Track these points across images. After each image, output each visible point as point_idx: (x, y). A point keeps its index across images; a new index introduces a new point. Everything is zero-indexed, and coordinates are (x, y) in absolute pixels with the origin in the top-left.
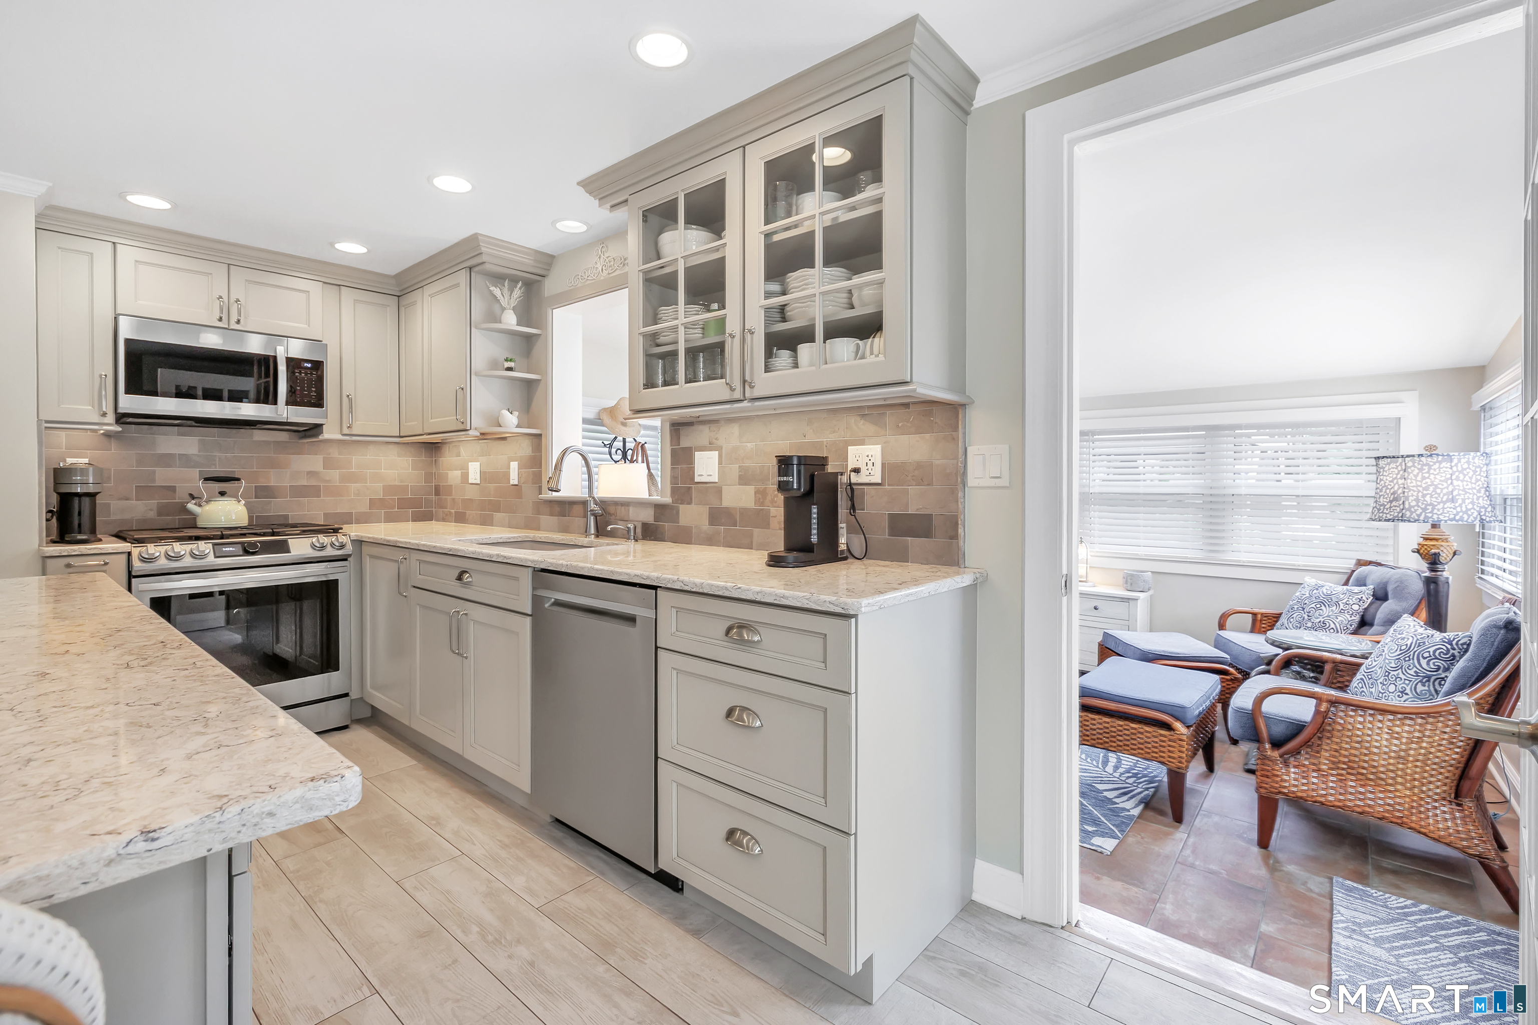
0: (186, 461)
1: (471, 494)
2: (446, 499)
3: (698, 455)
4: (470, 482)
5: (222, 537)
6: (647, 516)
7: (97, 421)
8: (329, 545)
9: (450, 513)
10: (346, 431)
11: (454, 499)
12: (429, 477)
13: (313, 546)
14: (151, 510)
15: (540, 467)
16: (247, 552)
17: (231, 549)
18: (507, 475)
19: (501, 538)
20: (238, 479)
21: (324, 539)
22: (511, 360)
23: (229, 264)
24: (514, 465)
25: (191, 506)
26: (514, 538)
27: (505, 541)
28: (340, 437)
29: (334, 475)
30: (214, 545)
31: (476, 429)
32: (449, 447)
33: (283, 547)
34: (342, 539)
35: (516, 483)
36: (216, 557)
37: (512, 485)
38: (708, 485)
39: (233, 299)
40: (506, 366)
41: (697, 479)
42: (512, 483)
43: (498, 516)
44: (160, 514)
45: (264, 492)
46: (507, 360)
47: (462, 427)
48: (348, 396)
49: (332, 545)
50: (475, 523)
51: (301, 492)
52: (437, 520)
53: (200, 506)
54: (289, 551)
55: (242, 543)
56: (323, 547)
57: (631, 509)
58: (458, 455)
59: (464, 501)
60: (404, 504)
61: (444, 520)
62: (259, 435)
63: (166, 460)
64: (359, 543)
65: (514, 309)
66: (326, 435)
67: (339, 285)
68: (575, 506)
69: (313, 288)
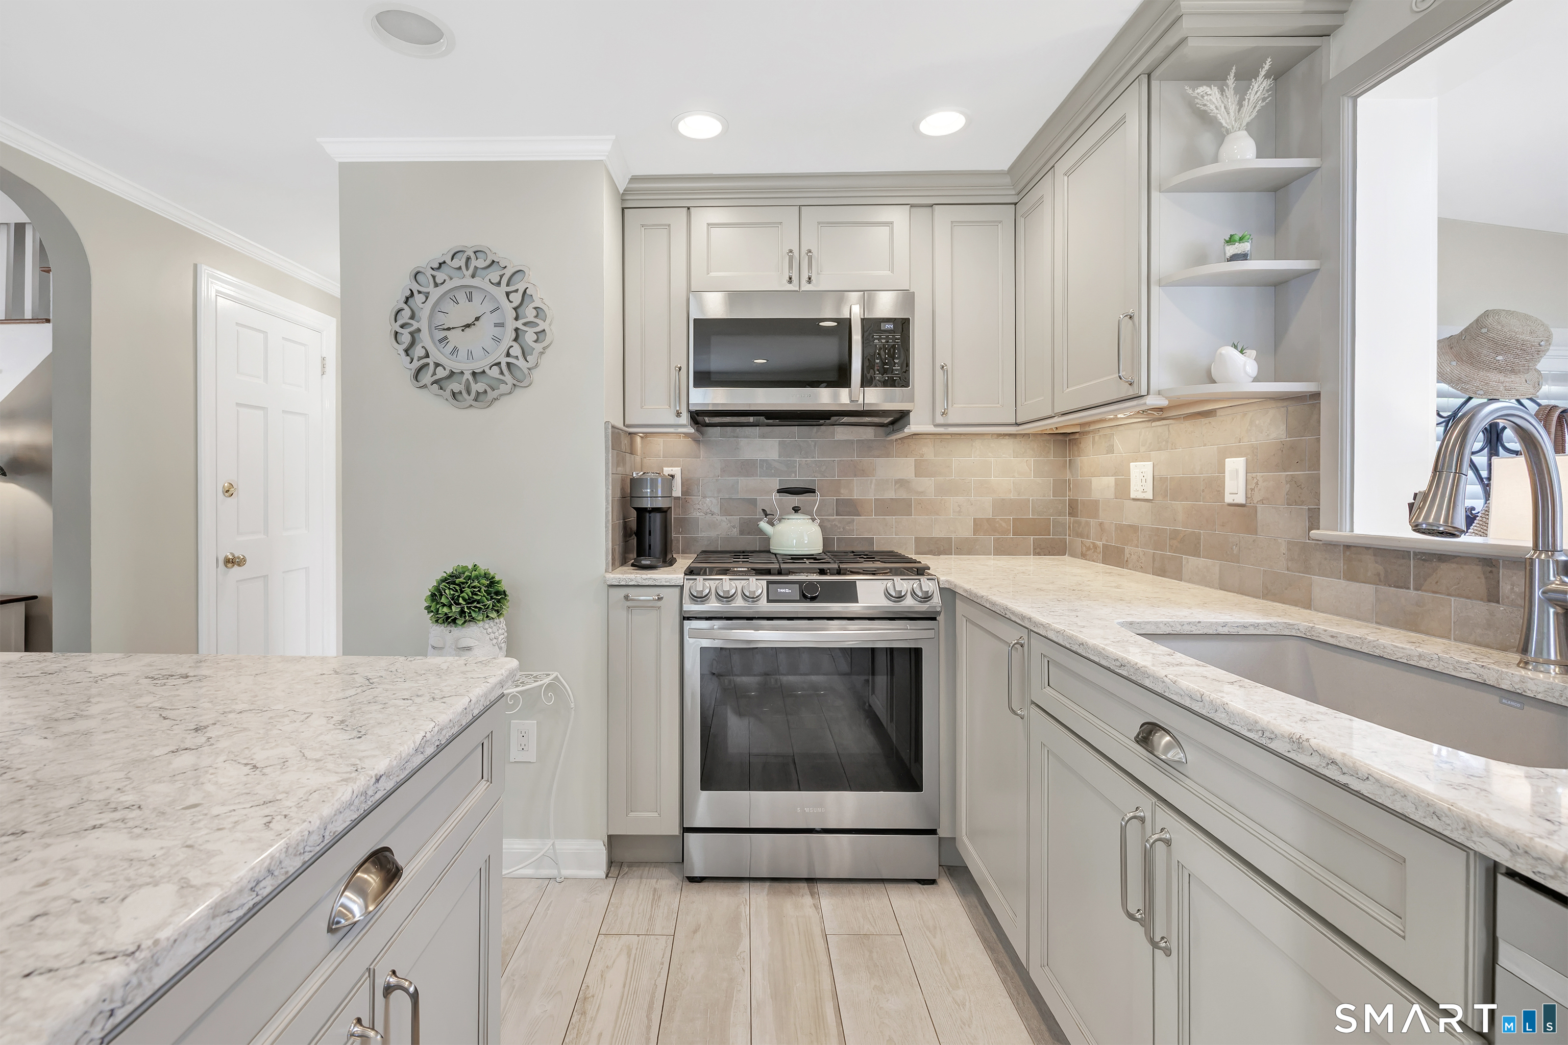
0: (766, 467)
1: (1133, 516)
2: (1088, 524)
4: (1132, 496)
5: (780, 573)
7: (672, 423)
8: (909, 595)
9: (1095, 547)
10: (940, 420)
11: (1101, 524)
12: (1061, 486)
13: (888, 595)
14: (734, 527)
15: (1315, 464)
16: (804, 598)
17: (787, 591)
18: (1217, 485)
19: (1225, 625)
20: (813, 491)
21: (903, 585)
22: (1241, 239)
23: (800, 206)
24: (1235, 467)
25: (764, 525)
26: (1256, 626)
27: (1233, 631)
28: (931, 429)
29: (927, 485)
30: (769, 583)
31: (1159, 393)
32: (1094, 438)
33: (848, 593)
34: (928, 586)
35: (1240, 499)
36: (769, 601)
37: (1230, 505)
39: (804, 251)
40: (1228, 254)
42: (1228, 499)
43: (1192, 563)
44: (742, 532)
45: (848, 508)
46: (1230, 241)
47: (1131, 392)
48: (943, 367)
49: (913, 593)
50: (1143, 570)
51: (887, 508)
52: (1072, 555)
53: (772, 525)
54: (855, 600)
55: (800, 583)
56: (900, 597)
58: (1110, 450)
59: (1120, 528)
60: (1021, 527)
61: (1083, 556)
62: (842, 433)
63: (748, 468)
64: (951, 593)
65: (1248, 128)
66: (914, 426)
67: (931, 206)
68: (1444, 566)
69: (898, 217)
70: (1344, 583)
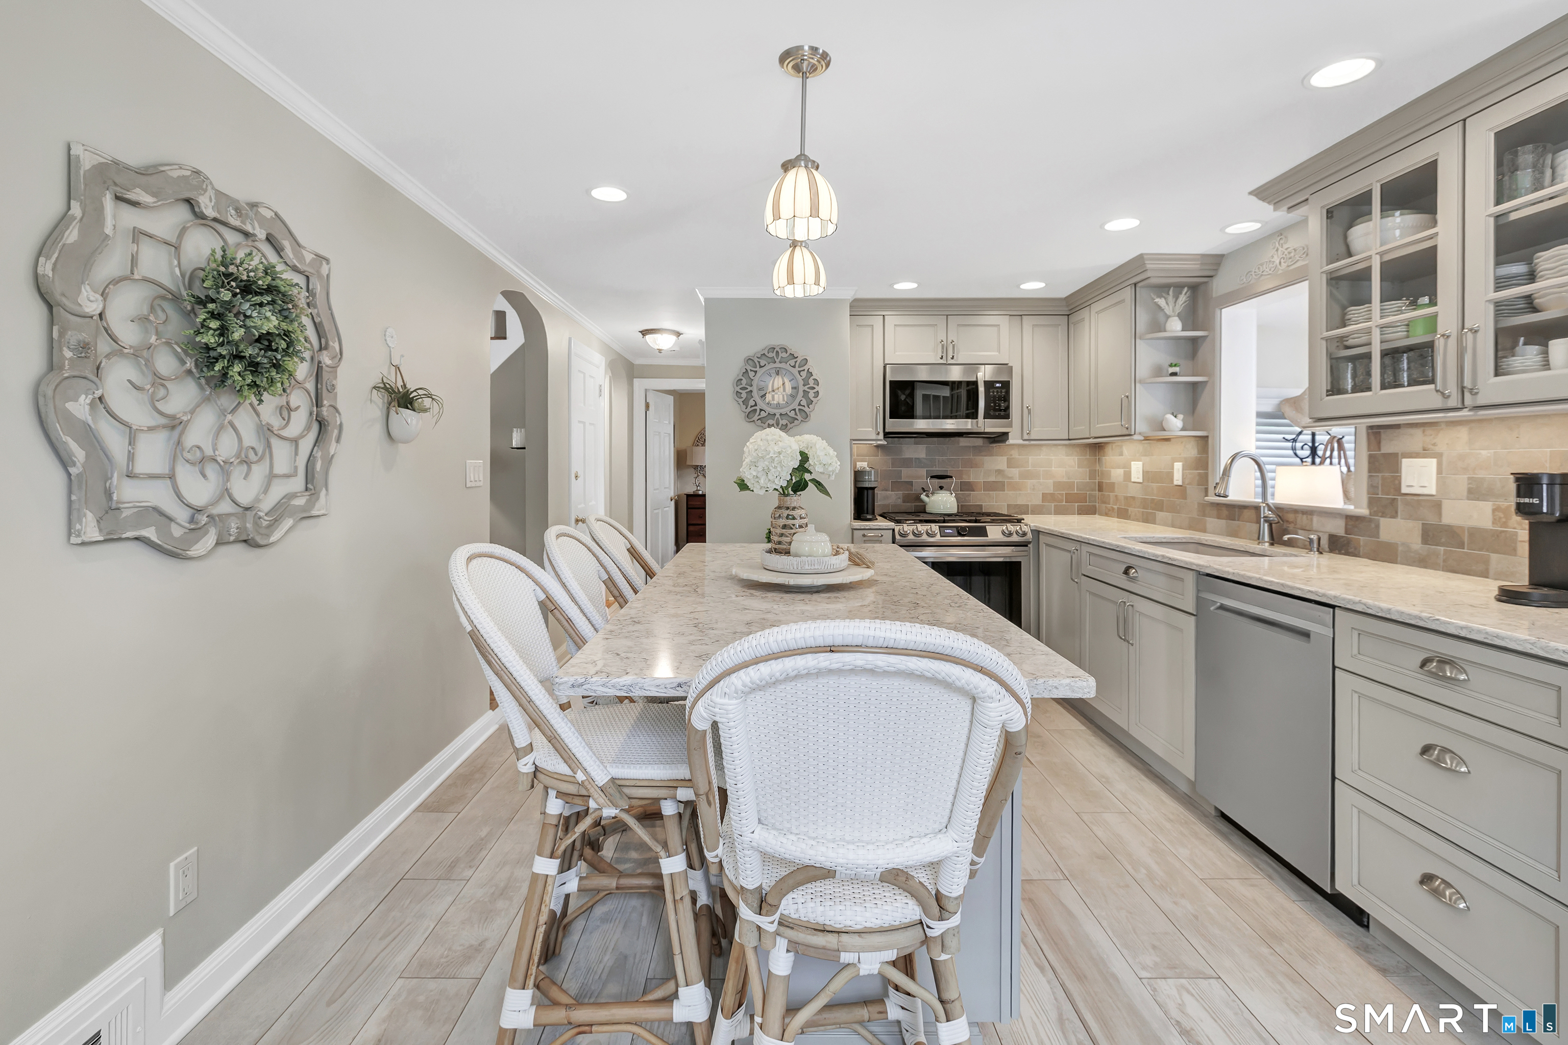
0: (919, 463)
1: (1133, 491)
2: (1109, 495)
3: (1405, 463)
4: (1133, 480)
5: (944, 522)
6: (1338, 527)
7: (874, 438)
8: (1015, 533)
9: (1113, 509)
10: (1026, 437)
11: (1116, 496)
12: (1093, 474)
13: (1003, 533)
14: (899, 498)
15: (1207, 468)
16: (960, 534)
17: (950, 531)
18: (1170, 475)
19: (1165, 538)
20: (951, 477)
21: (1011, 528)
22: (1176, 366)
23: (947, 315)
24: (1178, 466)
25: (923, 497)
26: (1178, 538)
27: (1168, 541)
28: (1021, 442)
29: (1014, 473)
30: (940, 527)
31: (1140, 434)
32: (1112, 446)
33: (982, 532)
34: (1025, 529)
35: (1180, 483)
36: (941, 536)
37: (1176, 486)
38: (1421, 498)
39: (950, 341)
40: (1170, 372)
41: (1404, 490)
42: (1176, 483)
43: (1160, 515)
44: (904, 502)
45: (966, 487)
46: (1171, 366)
47: (1127, 432)
48: (1028, 407)
49: (1017, 532)
50: (1137, 520)
51: (991, 487)
52: (1100, 514)
53: (928, 496)
54: (987, 536)
55: (957, 527)
56: (1010, 534)
57: (1315, 519)
58: (1121, 454)
59: (1126, 498)
60: (1070, 498)
61: (1107, 515)
62: (963, 442)
63: (908, 463)
64: (1037, 533)
65: (1179, 316)
66: (1011, 441)
67: (1021, 315)
68: (1245, 511)
69: (1003, 321)
70: (1216, 520)
